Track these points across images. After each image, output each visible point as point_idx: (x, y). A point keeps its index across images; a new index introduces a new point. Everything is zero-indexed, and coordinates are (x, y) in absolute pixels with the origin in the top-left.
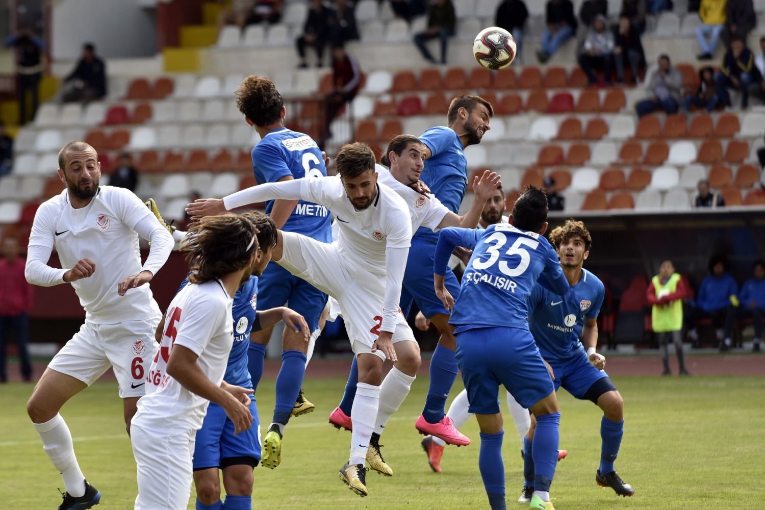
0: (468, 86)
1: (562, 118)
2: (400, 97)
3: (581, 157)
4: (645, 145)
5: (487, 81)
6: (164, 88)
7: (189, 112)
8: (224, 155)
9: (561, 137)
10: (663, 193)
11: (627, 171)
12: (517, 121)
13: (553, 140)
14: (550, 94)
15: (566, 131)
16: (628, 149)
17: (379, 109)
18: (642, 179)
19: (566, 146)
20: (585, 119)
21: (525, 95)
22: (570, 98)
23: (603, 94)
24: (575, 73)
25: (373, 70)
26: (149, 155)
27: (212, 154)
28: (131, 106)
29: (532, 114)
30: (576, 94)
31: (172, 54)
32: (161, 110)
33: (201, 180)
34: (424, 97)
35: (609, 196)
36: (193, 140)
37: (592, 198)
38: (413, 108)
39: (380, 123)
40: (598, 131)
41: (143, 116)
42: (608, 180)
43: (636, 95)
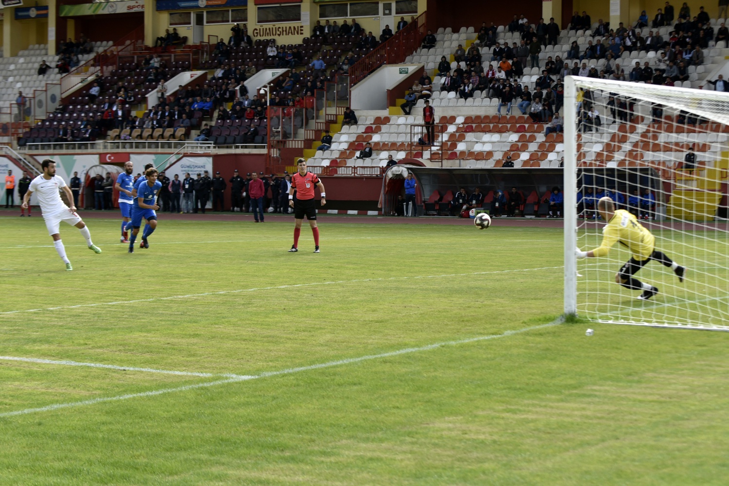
0: (490, 123)
1: (521, 134)
2: (466, 125)
3: (524, 148)
4: (547, 144)
5: (497, 121)
6: (387, 120)
7: (393, 129)
8: (402, 144)
9: (518, 141)
10: (551, 161)
11: (539, 153)
12: (504, 134)
13: (516, 142)
14: (518, 125)
15: (521, 139)
16: (541, 145)
17: (458, 129)
18: (544, 156)
19: (520, 144)
20: (528, 135)
21: (509, 126)
22: (525, 127)
23: (536, 126)
24: (528, 117)
25: (458, 116)
26: (377, 144)
27: (398, 144)
28: (374, 126)
29: (511, 132)
30: (527, 126)
31: (391, 108)
32: (384, 128)
33: (393, 153)
34: (474, 125)
35: (531, 162)
36: (393, 139)
37: (525, 163)
38: (470, 129)
39: (457, 134)
40: (532, 139)
41: (377, 130)
42: (532, 156)
43: (546, 126)
